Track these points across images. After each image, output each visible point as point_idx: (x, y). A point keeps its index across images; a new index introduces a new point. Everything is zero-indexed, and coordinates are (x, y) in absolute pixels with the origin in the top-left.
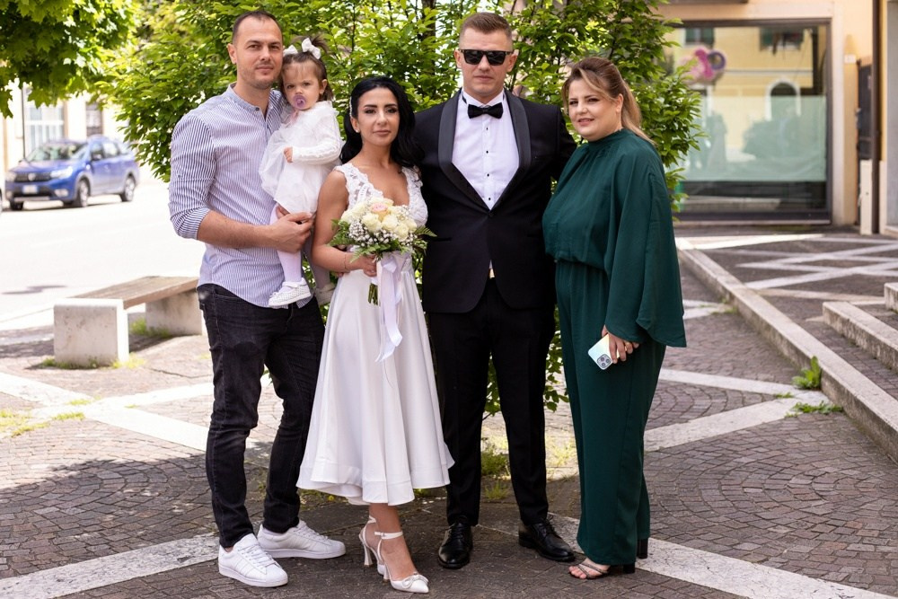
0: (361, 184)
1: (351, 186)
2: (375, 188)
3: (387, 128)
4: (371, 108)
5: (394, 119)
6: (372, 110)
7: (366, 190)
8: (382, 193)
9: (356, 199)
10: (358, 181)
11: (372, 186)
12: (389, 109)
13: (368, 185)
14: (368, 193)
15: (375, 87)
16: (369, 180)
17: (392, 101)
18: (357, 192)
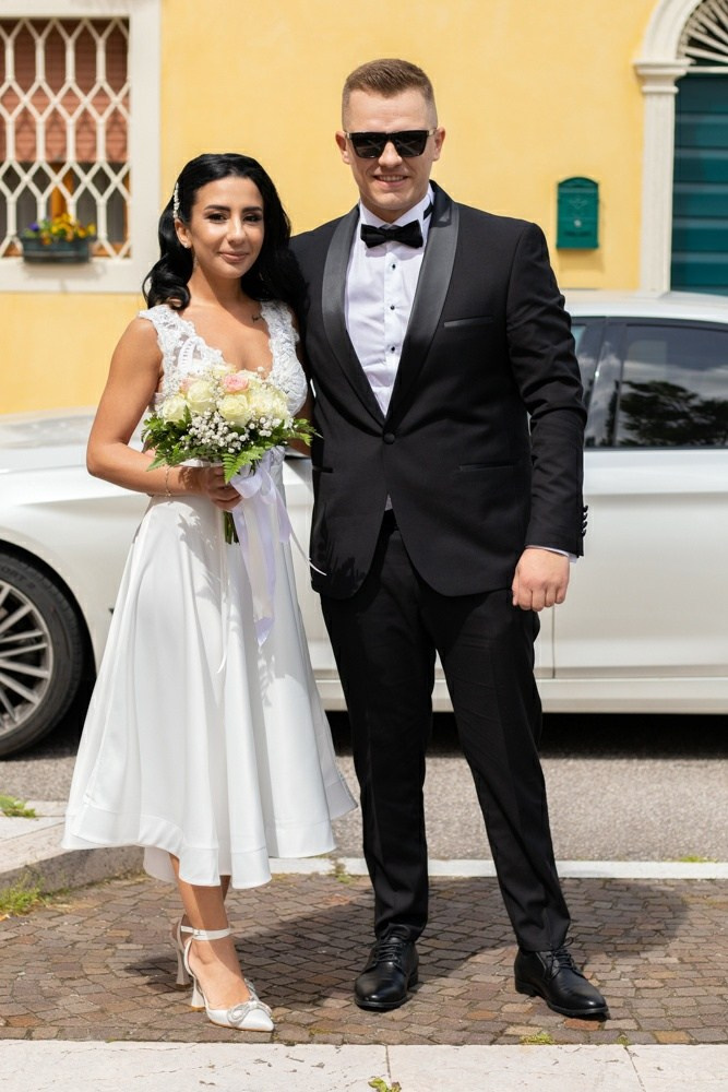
0: (184, 338)
1: (168, 341)
2: (207, 343)
3: (246, 249)
4: (217, 212)
5: (255, 232)
6: (219, 215)
7: (192, 347)
8: (220, 353)
9: (175, 363)
10: (177, 334)
11: (201, 340)
12: (249, 216)
13: (194, 338)
14: (197, 354)
15: (226, 174)
16: (198, 333)
17: (255, 202)
18: (176, 352)
